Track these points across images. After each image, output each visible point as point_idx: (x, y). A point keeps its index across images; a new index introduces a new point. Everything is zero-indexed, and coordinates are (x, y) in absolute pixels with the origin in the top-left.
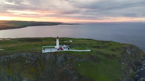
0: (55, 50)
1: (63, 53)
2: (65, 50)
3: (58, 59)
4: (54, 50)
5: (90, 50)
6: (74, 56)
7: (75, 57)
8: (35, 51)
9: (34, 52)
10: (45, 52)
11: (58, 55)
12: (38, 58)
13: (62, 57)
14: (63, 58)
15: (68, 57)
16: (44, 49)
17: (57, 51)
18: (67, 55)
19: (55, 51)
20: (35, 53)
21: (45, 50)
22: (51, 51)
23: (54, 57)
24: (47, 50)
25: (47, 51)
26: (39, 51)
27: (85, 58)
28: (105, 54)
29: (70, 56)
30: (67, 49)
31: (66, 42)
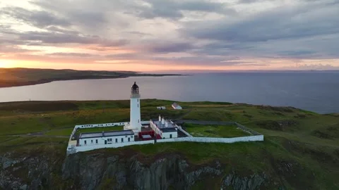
0: (126, 139)
1: (160, 151)
2: (166, 137)
3: (138, 182)
4: (119, 138)
5: (260, 138)
6: (213, 165)
7: (218, 172)
8: (38, 147)
9: (29, 149)
10: (79, 149)
11: (138, 163)
12: (44, 180)
13: (159, 172)
14: (161, 179)
15: (189, 170)
16: (77, 138)
17: (133, 142)
18: (183, 164)
19: (126, 143)
20: (33, 154)
21: (82, 141)
22: (108, 146)
23: (121, 175)
24: (88, 141)
25: (88, 144)
26: (52, 147)
27: (260, 173)
28: (313, 152)
29: (197, 168)
30: (175, 134)
31: (164, 108)
